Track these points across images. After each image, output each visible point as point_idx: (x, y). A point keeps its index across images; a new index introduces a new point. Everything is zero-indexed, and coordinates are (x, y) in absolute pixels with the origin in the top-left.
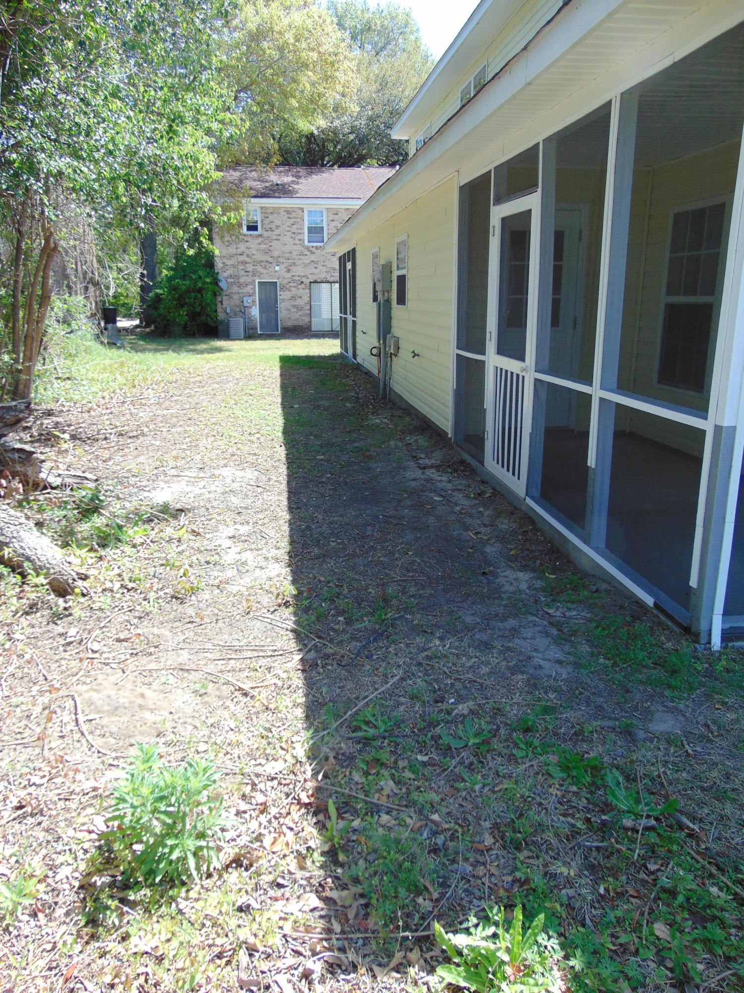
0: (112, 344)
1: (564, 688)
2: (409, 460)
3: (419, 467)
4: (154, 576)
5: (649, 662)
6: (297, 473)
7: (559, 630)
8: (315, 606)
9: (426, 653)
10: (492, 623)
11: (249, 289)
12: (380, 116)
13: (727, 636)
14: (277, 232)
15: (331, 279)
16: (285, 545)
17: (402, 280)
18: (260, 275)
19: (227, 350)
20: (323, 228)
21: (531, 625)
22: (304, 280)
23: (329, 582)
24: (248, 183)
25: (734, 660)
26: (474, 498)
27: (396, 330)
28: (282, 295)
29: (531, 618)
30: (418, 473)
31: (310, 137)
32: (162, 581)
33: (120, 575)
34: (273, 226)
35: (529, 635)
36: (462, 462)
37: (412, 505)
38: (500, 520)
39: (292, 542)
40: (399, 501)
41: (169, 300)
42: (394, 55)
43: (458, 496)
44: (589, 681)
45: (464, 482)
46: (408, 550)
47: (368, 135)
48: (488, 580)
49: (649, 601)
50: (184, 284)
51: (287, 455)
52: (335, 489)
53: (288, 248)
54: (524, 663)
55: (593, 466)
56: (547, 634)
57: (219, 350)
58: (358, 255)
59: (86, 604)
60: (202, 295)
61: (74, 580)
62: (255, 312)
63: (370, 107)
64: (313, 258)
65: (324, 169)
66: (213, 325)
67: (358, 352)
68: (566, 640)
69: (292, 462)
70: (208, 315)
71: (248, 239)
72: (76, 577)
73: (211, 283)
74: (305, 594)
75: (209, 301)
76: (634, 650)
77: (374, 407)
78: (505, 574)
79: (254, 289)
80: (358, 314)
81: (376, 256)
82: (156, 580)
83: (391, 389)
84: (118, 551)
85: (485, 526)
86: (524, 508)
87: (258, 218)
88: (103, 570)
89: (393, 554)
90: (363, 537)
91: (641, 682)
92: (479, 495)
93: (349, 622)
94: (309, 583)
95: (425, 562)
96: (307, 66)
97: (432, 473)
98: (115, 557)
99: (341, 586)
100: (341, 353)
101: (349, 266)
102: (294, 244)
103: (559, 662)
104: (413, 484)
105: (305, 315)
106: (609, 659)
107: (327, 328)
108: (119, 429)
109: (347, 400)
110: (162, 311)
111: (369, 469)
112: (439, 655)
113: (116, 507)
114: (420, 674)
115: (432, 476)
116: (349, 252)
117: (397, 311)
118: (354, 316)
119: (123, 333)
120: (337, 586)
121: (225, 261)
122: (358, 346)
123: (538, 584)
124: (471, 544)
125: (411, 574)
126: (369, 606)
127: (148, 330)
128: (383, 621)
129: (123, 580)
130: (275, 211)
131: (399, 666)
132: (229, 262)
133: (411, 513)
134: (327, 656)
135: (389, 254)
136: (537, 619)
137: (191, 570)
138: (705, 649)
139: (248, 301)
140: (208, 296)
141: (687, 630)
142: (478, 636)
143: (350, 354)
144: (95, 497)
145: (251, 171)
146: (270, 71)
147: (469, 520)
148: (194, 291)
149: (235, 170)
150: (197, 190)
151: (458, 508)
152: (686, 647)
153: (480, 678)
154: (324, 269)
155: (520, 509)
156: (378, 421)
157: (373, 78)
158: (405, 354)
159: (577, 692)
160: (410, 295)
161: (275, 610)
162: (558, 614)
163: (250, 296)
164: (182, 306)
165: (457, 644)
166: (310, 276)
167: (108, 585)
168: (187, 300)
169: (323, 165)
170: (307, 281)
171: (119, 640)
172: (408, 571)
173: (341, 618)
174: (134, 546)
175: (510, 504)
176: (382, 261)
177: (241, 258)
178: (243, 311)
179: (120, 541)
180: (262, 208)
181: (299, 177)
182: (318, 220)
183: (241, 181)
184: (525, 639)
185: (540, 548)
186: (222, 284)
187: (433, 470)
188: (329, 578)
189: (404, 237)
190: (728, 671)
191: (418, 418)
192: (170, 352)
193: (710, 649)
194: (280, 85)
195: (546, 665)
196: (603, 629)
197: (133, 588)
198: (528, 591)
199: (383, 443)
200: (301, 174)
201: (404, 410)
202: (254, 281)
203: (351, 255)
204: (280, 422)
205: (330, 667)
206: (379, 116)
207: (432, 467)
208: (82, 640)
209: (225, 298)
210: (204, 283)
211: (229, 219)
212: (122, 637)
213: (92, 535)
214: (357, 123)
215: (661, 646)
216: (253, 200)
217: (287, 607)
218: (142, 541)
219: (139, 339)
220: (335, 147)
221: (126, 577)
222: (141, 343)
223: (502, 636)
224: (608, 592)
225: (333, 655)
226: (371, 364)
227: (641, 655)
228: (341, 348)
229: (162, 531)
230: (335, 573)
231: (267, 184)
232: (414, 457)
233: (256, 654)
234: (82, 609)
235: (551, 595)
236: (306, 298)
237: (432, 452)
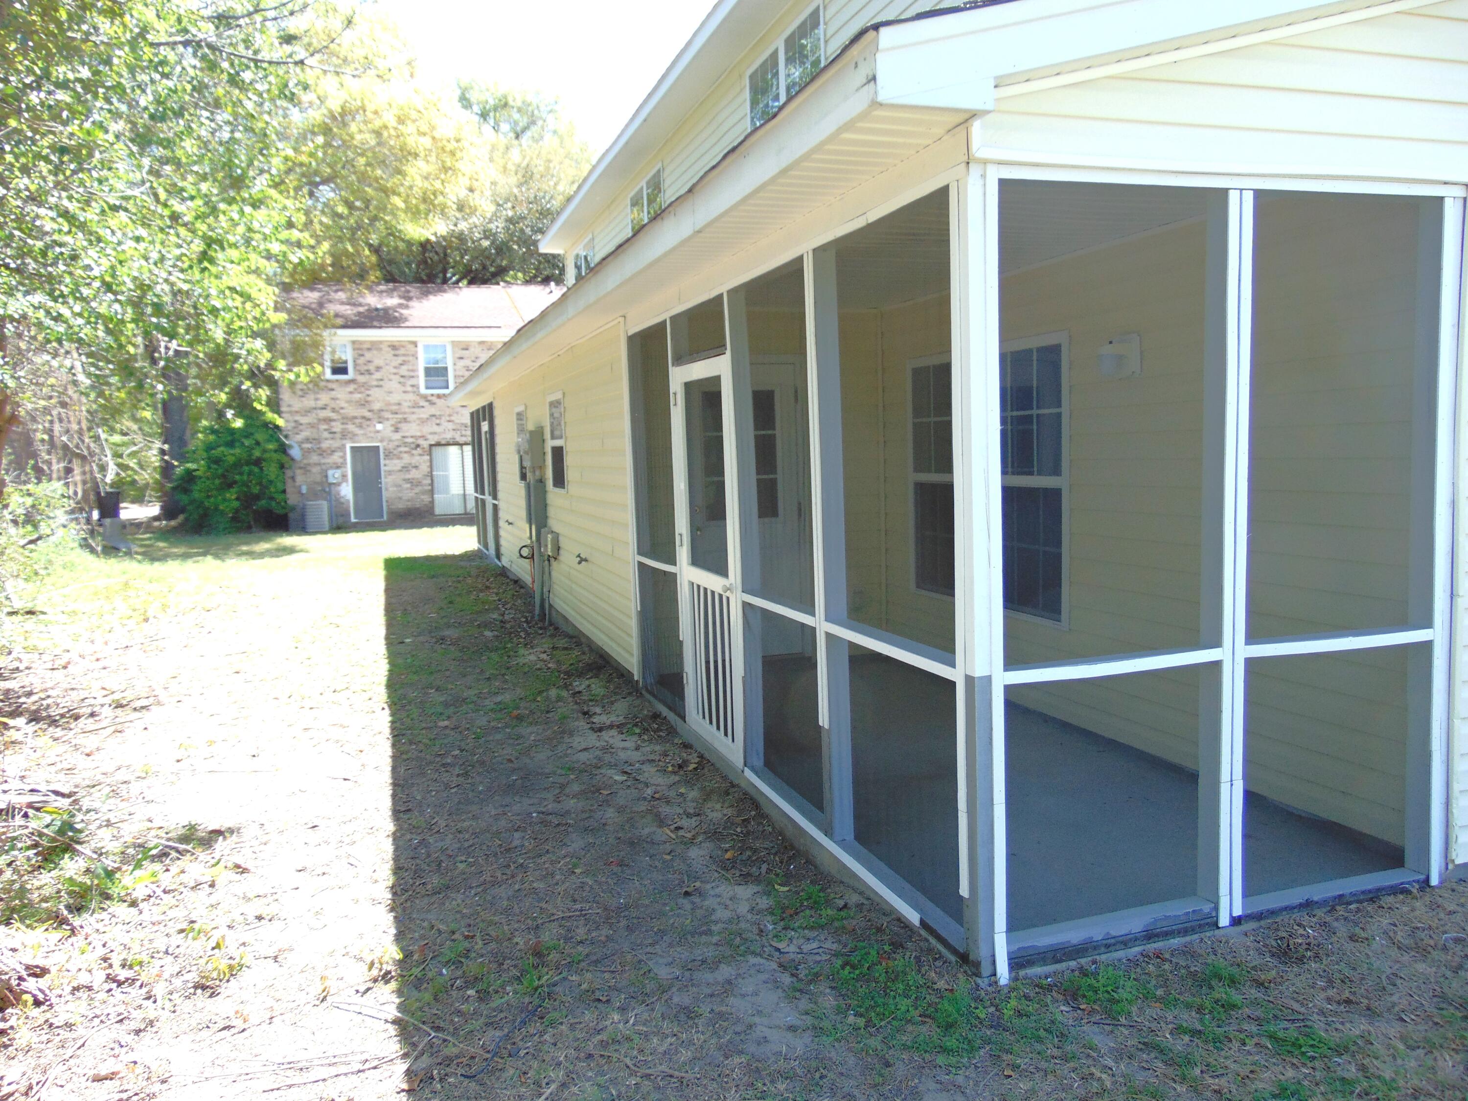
0: (111, 550)
1: (799, 1071)
2: (577, 719)
3: (592, 729)
4: (167, 953)
5: (914, 1013)
6: (407, 752)
7: (793, 975)
8: (430, 975)
9: (599, 1037)
10: (697, 975)
11: (336, 458)
12: (525, 218)
13: (1017, 962)
14: (378, 375)
15: (462, 440)
16: (385, 875)
17: (558, 453)
18: (353, 437)
19: (301, 551)
20: (446, 369)
21: (752, 972)
22: (421, 442)
23: (453, 933)
24: (332, 308)
25: (1027, 997)
26: (674, 773)
27: (555, 523)
28: (387, 465)
29: (753, 960)
30: (592, 739)
31: (425, 245)
32: (180, 960)
33: (105, 960)
34: (371, 367)
35: (750, 989)
36: (656, 716)
37: (583, 792)
38: (710, 805)
39: (398, 870)
40: (562, 787)
41: (208, 479)
42: (540, 139)
43: (649, 772)
44: (833, 1054)
45: (658, 748)
46: (575, 866)
47: (508, 242)
48: (693, 903)
49: (913, 917)
50: (231, 455)
51: (392, 722)
52: (466, 775)
53: (395, 398)
54: (742, 1036)
55: (826, 726)
56: (776, 984)
57: (290, 551)
58: (497, 412)
59: (41, 1021)
60: (261, 469)
61: (20, 978)
62: (347, 491)
63: (509, 205)
64: (432, 410)
65: (445, 286)
66: (281, 512)
67: (503, 550)
68: (801, 991)
69: (398, 734)
70: (272, 498)
71: (333, 386)
72: (24, 974)
73: (276, 451)
74: (416, 957)
75: (272, 477)
76: (895, 997)
77: (528, 634)
78: (717, 891)
79: (344, 457)
80: (500, 495)
81: (520, 416)
82: (170, 958)
83: (551, 606)
84: (104, 915)
85: (689, 816)
86: (743, 784)
87: (348, 356)
88: (77, 953)
89: (552, 875)
90: (508, 850)
91: (905, 1047)
92: (680, 767)
93: (484, 996)
94: (423, 937)
95: (600, 884)
96: (416, 155)
97: (611, 737)
98: (100, 926)
99: (473, 937)
100: (479, 550)
101: (485, 426)
102: (405, 392)
103: (792, 1029)
104: (583, 757)
105: (424, 492)
106: (861, 1015)
107: (458, 509)
108: (116, 696)
109: (486, 625)
110: (196, 495)
111: (520, 737)
112: (619, 1037)
113: (104, 839)
114: (590, 1074)
115: (611, 741)
116: (484, 408)
117: (554, 496)
118: (495, 497)
119: (128, 530)
120: (467, 937)
121: (298, 418)
122: (503, 542)
123: (764, 902)
124: (668, 847)
125: (578, 906)
126: (515, 966)
127: (173, 523)
128: (536, 989)
129: (111, 966)
130: (374, 346)
131: (559, 1064)
132: (304, 420)
133: (580, 805)
134: (448, 1061)
135: (540, 416)
136: (762, 961)
137: (231, 935)
138: (990, 985)
139: (334, 475)
140: (271, 471)
141: (964, 958)
142: (676, 1000)
143: (492, 551)
144: (67, 826)
145: (336, 291)
146: (362, 161)
147: (665, 810)
148: (248, 463)
149: (312, 289)
150: (247, 337)
151: (649, 791)
152: (963, 984)
153: (680, 1071)
154: (450, 426)
155: (738, 786)
156: (533, 658)
157: (513, 168)
158: (568, 558)
159: (817, 1075)
160: (570, 474)
161: (368, 989)
162: (792, 948)
163: (338, 467)
164: (230, 486)
165: (646, 1016)
166: (429, 437)
167: (84, 979)
168: (237, 477)
169: (445, 281)
170: (425, 444)
171: (98, 1079)
172: (575, 901)
173: (471, 992)
174: (134, 904)
175: (725, 778)
176: (531, 427)
177: (323, 414)
178: (326, 490)
179: (108, 897)
180: (354, 342)
181: (409, 299)
182: (440, 356)
183: (321, 305)
184: (743, 996)
185: (767, 844)
186: (295, 452)
187: (614, 732)
188: (453, 926)
189: (558, 396)
190: (1020, 1014)
191: (591, 650)
192: (209, 558)
193: (996, 983)
194: (377, 180)
195: (774, 1035)
196: (854, 967)
197: (127, 979)
198: (749, 916)
199: (541, 692)
200: (412, 294)
201: (571, 637)
202: (344, 446)
203: (486, 413)
204: (383, 667)
205: (451, 1080)
206: (523, 218)
207: (611, 727)
208: (30, 1088)
209: (298, 472)
210: (265, 451)
211: (298, 376)
212: (103, 1073)
213: (59, 891)
214: (492, 226)
215: (930, 986)
216: (341, 332)
217: (387, 982)
218: (149, 892)
219: (158, 539)
220: (462, 257)
221: (116, 961)
222: (161, 544)
223: (712, 996)
224: (860, 906)
225: (457, 1057)
226: (523, 570)
227: (904, 1004)
228: (479, 542)
229: (183, 872)
230: (463, 916)
231: (361, 309)
232: (585, 713)
233: (334, 1071)
234: (34, 1029)
235: (783, 919)
236: (425, 468)
237: (612, 703)
